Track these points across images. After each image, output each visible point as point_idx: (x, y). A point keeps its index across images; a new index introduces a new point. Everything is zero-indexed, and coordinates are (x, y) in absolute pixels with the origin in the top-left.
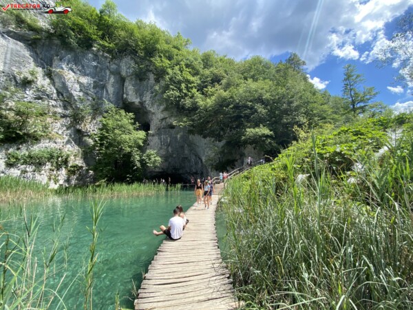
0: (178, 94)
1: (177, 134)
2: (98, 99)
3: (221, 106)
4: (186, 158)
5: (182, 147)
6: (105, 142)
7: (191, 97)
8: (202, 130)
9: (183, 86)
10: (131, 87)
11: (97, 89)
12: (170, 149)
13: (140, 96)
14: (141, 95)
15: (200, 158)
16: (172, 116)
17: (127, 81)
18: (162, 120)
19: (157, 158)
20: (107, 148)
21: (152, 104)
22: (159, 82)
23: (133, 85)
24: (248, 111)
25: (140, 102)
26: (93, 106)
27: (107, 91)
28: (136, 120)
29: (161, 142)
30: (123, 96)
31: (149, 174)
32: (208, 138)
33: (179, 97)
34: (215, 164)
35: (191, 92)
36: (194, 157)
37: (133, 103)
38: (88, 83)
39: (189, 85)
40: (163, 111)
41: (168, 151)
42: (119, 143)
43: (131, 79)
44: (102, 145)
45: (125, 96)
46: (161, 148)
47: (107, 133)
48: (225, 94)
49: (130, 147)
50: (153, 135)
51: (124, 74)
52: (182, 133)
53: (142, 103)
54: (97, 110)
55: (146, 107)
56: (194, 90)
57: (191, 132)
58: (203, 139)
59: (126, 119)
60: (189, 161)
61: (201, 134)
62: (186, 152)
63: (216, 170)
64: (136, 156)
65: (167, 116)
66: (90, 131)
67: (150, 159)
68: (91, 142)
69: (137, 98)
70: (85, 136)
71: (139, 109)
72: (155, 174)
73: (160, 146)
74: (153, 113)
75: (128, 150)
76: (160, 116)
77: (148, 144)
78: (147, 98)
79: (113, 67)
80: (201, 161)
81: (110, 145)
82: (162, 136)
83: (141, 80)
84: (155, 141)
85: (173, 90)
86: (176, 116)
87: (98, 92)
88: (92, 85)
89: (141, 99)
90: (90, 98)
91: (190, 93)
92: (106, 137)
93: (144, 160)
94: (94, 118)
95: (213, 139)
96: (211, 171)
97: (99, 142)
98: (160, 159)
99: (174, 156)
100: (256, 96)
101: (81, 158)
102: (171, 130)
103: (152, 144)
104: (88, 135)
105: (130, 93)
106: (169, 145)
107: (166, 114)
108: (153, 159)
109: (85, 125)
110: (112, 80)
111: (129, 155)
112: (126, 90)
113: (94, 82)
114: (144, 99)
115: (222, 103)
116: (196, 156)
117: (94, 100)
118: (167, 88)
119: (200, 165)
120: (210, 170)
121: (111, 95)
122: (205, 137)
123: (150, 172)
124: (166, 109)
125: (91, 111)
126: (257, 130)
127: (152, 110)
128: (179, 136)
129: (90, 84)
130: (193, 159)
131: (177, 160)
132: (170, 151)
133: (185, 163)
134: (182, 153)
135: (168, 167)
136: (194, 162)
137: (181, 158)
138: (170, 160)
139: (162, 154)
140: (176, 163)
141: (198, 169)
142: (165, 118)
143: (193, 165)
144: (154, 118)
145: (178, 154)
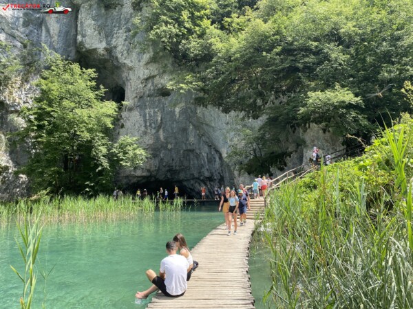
0: (175, 30)
1: (175, 105)
2: (32, 45)
3: (258, 50)
4: (192, 151)
5: (185, 130)
6: (46, 123)
7: (201, 36)
8: (221, 98)
9: (185, 15)
10: (90, 22)
11: (31, 27)
12: (162, 135)
13: (107, 37)
15: (217, 151)
16: (164, 72)
17: (82, 10)
18: (147, 79)
19: (138, 152)
20: (50, 133)
21: (129, 51)
22: (140, 10)
23: (94, 18)
24: (311, 59)
25: (106, 49)
26: (23, 58)
27: (48, 31)
28: (99, 81)
29: (145, 122)
30: (76, 39)
31: (124, 181)
32: (233, 113)
33: (177, 35)
34: (246, 161)
35: (199, 26)
36: (206, 149)
37: (95, 50)
38: (13, 17)
39: (197, 14)
40: (147, 64)
42: (71, 124)
43: (91, 6)
44: (40, 127)
45: (79, 38)
46: (145, 133)
47: (50, 105)
48: (266, 27)
49: (90, 130)
50: (131, 109)
52: (182, 105)
53: (109, 50)
54: (30, 65)
55: (117, 58)
56: (206, 23)
57: (200, 101)
58: (223, 115)
59: (82, 80)
60: (198, 156)
61: (220, 105)
62: (192, 139)
63: (249, 174)
64: (101, 148)
65: (156, 72)
66: (19, 104)
67: (125, 153)
68: (21, 122)
69: (101, 41)
70: (12, 112)
71: (106, 61)
72: (135, 180)
73: (143, 129)
74: (131, 69)
75: (86, 136)
76: (143, 73)
77: (122, 126)
78: (120, 41)
80: (221, 157)
81: (56, 128)
82: (147, 111)
83: (108, 7)
84: (133, 119)
85: (166, 23)
86: (172, 73)
87: (31, 31)
88: (21, 20)
89: (108, 44)
90: (19, 44)
91: (197, 28)
92: (48, 114)
93: (114, 155)
94: (25, 80)
95: (242, 114)
96: (239, 175)
97: (36, 123)
98: (143, 152)
99: (169, 146)
100: (327, 28)
101: (6, 151)
102: (163, 99)
103: (128, 124)
104: (16, 111)
105: (89, 32)
106: (159, 127)
107: (153, 69)
108: (131, 153)
109: (11, 93)
111: (88, 146)
112: (82, 26)
113: (25, 14)
114: (114, 43)
115: (261, 45)
116: (210, 146)
117: (25, 46)
118: (155, 20)
119: (217, 164)
120: (236, 173)
121: (56, 38)
122: (226, 111)
123: (127, 177)
124: (154, 60)
125: (21, 67)
126: (329, 94)
127: (128, 62)
128: (177, 110)
129: (18, 18)
130: (204, 151)
131: (174, 155)
132: (162, 137)
133: (189, 161)
134: (183, 142)
135: (159, 168)
136: (207, 158)
137: (182, 151)
138: (162, 155)
139: (147, 143)
140: (173, 160)
141: (213, 171)
142: (151, 77)
143: (205, 163)
144: (131, 76)
145: (176, 143)
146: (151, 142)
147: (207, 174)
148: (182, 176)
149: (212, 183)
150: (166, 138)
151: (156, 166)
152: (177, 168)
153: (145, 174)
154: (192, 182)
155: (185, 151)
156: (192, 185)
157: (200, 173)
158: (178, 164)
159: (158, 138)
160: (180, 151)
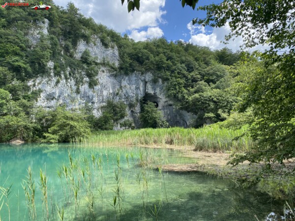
0: (175, 92)
1: (173, 109)
3: (196, 101)
4: (178, 122)
5: (176, 116)
7: (181, 93)
9: (177, 87)
10: (150, 86)
11: (136, 90)
14: (155, 90)
15: (185, 122)
16: (170, 100)
17: (148, 83)
18: (165, 102)
19: (167, 123)
21: (160, 94)
23: (151, 85)
27: (140, 90)
29: (165, 113)
30: (145, 91)
32: (190, 113)
37: (151, 93)
39: (180, 86)
41: (168, 118)
43: (150, 82)
45: (147, 90)
46: (164, 116)
50: (160, 110)
51: (147, 80)
53: (154, 94)
55: (157, 95)
56: (183, 88)
57: (181, 109)
60: (180, 123)
61: (186, 110)
62: (178, 118)
67: (164, 124)
69: (153, 91)
70: (135, 113)
71: (153, 96)
76: (164, 100)
78: (158, 91)
79: (143, 78)
80: (187, 124)
82: (165, 110)
83: (155, 83)
86: (173, 100)
91: (180, 91)
95: (193, 113)
99: (171, 120)
102: (170, 107)
105: (149, 89)
106: (169, 115)
107: (167, 99)
109: (134, 108)
110: (142, 84)
112: (147, 87)
113: (135, 87)
114: (156, 91)
117: (136, 95)
121: (142, 92)
122: (188, 112)
124: (168, 97)
127: (160, 97)
142: (167, 101)
144: (161, 100)
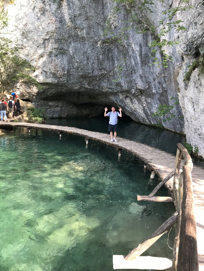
36: (139, 36)
73: (39, 4)
119: (157, 66)
131: (89, 51)
132: (67, 17)
133: (113, 60)
134: (99, 24)
135: (68, 71)
136: (141, 55)
137: (99, 43)
138: (71, 51)
139: (47, 29)
140: (88, 59)
141: (151, 79)
143: (136, 64)
145: (89, 27)
146: (52, 28)
147: (140, 85)
148: (105, 86)
149: (149, 100)
150: (73, 19)
151: (63, 69)
152: (96, 73)
153: (49, 80)
154: (121, 97)
155: (104, 42)
156: (122, 101)
157: (130, 82)
158: (95, 66)
159: (61, 21)
160: (97, 43)
